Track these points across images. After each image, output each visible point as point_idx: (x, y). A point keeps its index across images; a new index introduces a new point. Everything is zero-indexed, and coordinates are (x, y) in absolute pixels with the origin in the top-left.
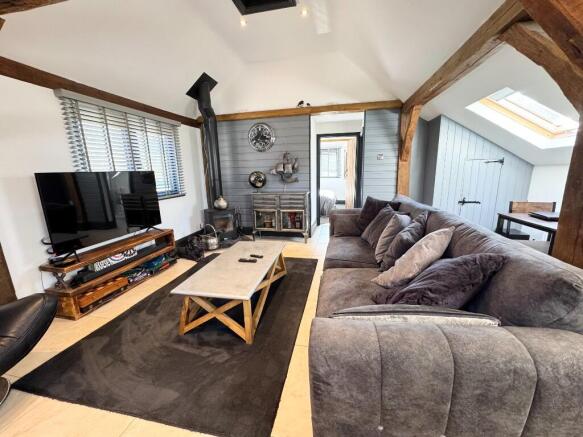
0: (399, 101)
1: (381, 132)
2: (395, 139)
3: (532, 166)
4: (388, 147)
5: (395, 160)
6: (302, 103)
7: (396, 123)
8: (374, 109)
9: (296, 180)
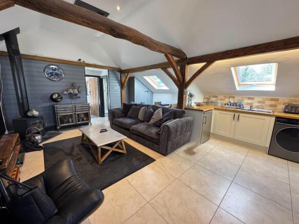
0: (120, 69)
1: (115, 79)
2: (119, 82)
3: (153, 93)
4: (118, 84)
5: (120, 90)
6: (80, 60)
7: (119, 76)
8: (112, 70)
9: (79, 97)
